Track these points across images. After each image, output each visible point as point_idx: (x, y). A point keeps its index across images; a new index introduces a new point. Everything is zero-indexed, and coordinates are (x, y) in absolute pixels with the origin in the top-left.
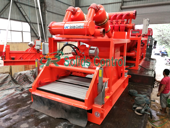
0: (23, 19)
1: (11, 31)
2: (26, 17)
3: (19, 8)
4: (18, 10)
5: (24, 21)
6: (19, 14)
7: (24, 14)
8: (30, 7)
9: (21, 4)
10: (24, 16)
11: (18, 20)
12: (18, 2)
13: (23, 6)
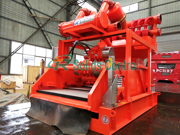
0: (48, 46)
1: (35, 56)
2: (51, 44)
3: (45, 36)
4: (44, 38)
5: (49, 47)
6: (44, 41)
7: (49, 41)
8: (55, 35)
9: (47, 33)
10: (49, 43)
11: (43, 46)
12: (45, 31)
13: (49, 34)
